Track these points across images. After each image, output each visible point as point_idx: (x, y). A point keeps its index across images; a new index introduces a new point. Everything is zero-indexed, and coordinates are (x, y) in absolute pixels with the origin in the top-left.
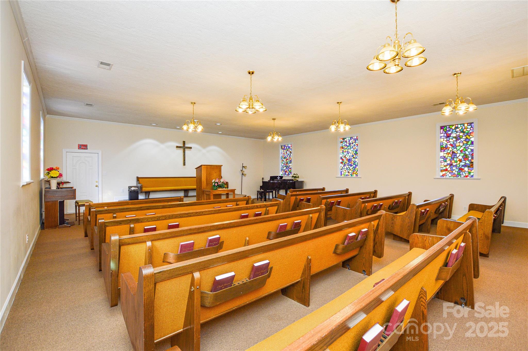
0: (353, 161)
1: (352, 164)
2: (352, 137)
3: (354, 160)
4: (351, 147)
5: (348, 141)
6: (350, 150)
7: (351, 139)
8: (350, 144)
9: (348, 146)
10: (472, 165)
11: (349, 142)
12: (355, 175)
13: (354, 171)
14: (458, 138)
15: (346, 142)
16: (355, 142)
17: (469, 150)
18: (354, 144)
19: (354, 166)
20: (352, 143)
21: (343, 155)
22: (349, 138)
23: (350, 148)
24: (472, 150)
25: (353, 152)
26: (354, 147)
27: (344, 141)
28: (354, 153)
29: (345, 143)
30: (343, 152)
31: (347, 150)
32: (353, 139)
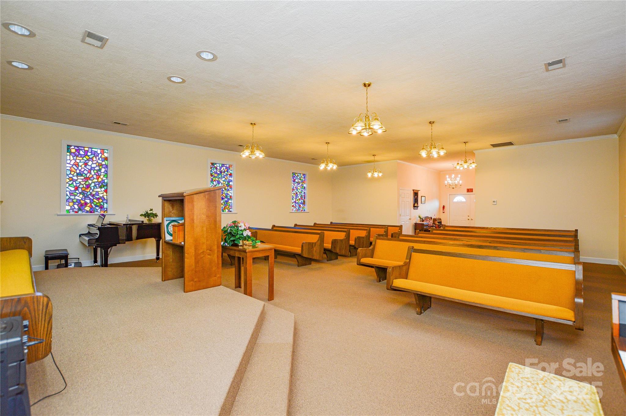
0: (225, 194)
1: (224, 197)
2: (223, 164)
3: (226, 192)
4: (223, 176)
5: (218, 168)
6: (221, 180)
7: (222, 166)
8: (221, 172)
9: (218, 174)
10: (304, 203)
11: (220, 169)
12: (227, 210)
13: (226, 205)
14: (298, 183)
15: (217, 168)
16: (227, 171)
17: (303, 193)
18: (226, 173)
19: (226, 199)
20: (224, 172)
21: (212, 184)
22: (221, 165)
23: (221, 177)
24: (304, 193)
25: (224, 182)
26: (226, 177)
27: (213, 167)
28: (226, 185)
29: (215, 170)
30: (212, 181)
31: (217, 179)
32: (224, 167)
